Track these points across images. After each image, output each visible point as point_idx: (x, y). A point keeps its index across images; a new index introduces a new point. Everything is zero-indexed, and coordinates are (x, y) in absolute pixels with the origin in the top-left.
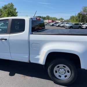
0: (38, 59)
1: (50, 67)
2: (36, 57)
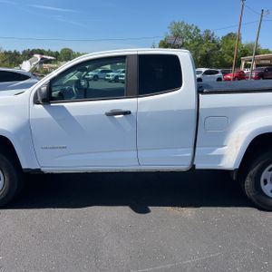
0: (220, 157)
1: (253, 172)
2: (214, 153)
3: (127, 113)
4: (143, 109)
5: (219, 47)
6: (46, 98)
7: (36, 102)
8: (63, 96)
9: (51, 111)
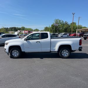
0: (55, 49)
3: (39, 42)
4: (42, 41)
5: (69, 26)
6: (26, 40)
7: (25, 40)
8: (29, 39)
9: (27, 42)
